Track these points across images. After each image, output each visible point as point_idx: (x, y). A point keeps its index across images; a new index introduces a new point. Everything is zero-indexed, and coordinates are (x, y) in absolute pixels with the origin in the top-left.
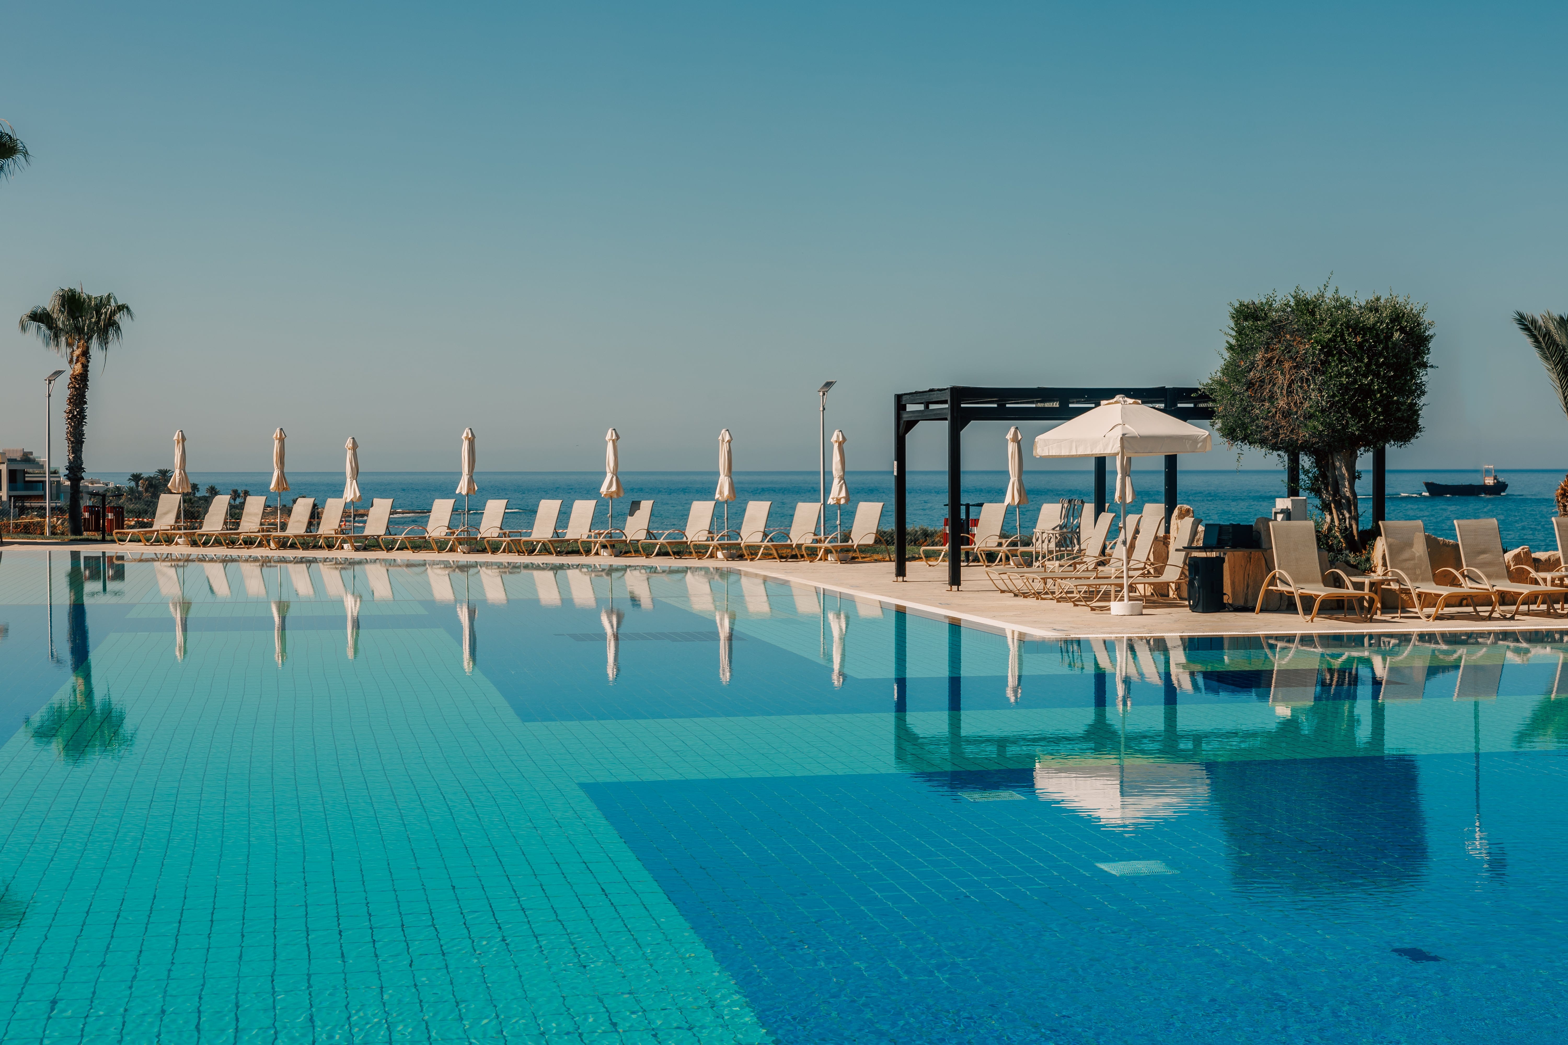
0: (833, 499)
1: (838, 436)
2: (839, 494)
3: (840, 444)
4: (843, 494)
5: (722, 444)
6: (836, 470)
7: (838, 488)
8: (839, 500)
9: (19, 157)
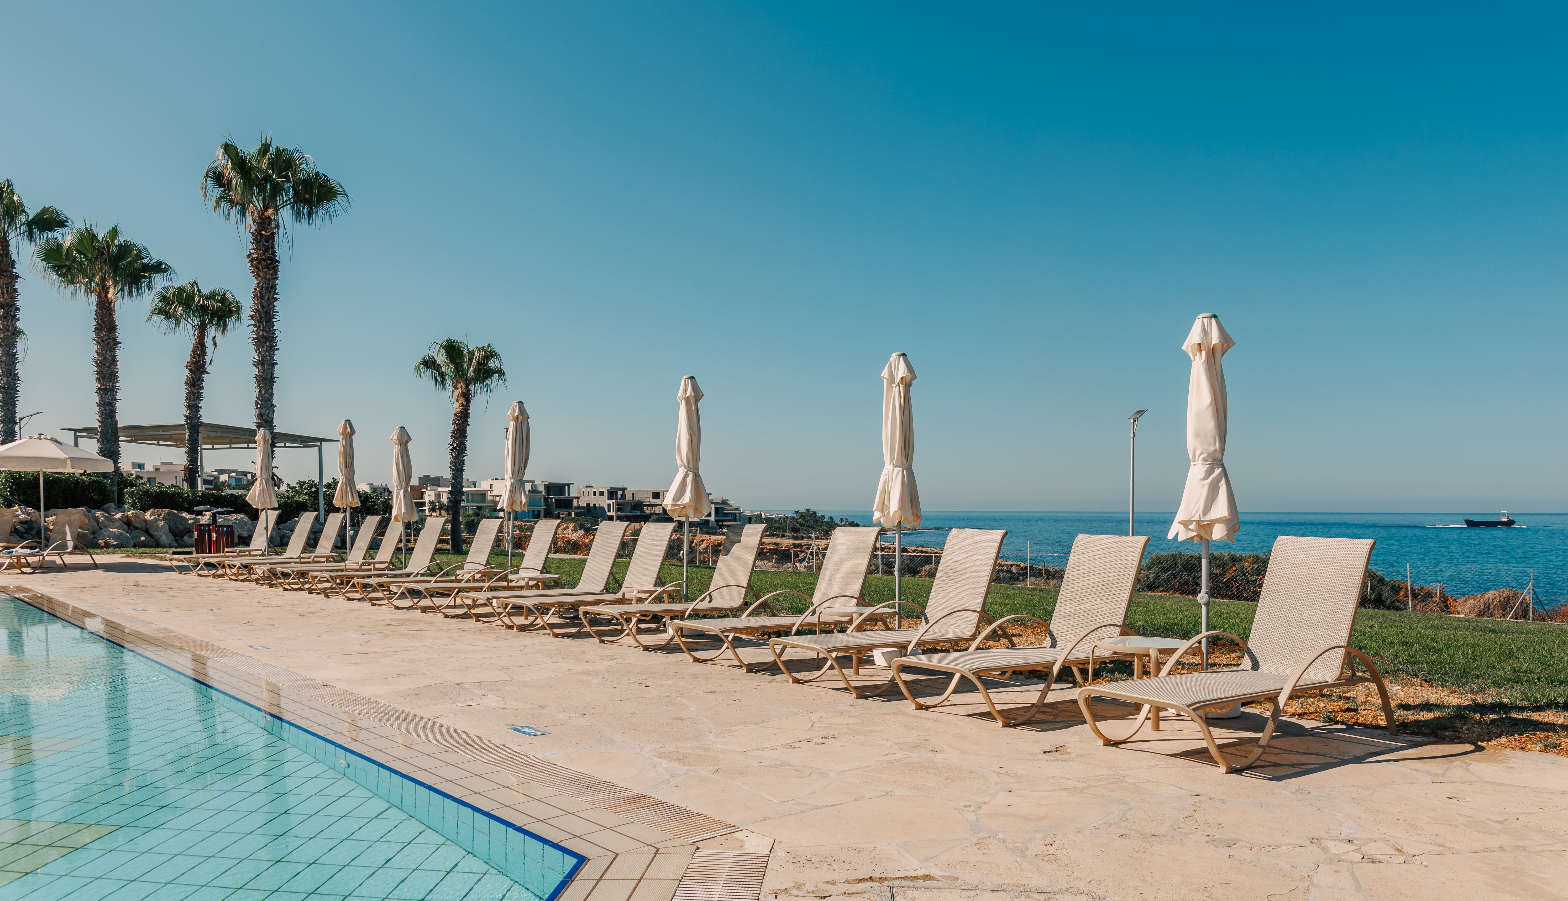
0: (1186, 524)
1: (1205, 332)
2: (1207, 509)
3: (1213, 356)
4: (1221, 509)
5: (890, 387)
6: (1197, 435)
7: (1204, 492)
8: (1205, 527)
9: (340, 198)
